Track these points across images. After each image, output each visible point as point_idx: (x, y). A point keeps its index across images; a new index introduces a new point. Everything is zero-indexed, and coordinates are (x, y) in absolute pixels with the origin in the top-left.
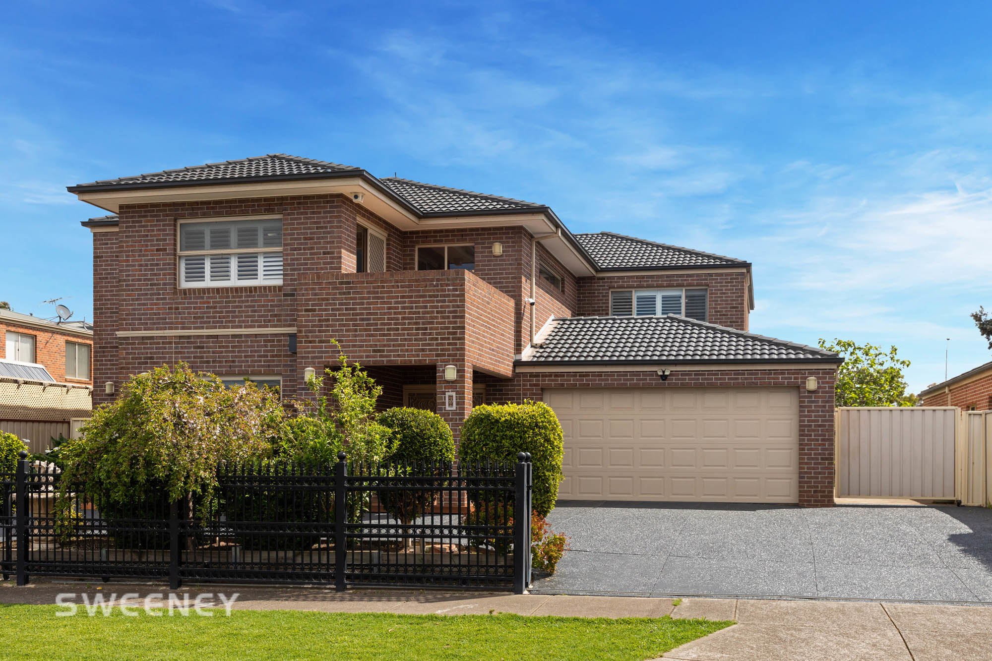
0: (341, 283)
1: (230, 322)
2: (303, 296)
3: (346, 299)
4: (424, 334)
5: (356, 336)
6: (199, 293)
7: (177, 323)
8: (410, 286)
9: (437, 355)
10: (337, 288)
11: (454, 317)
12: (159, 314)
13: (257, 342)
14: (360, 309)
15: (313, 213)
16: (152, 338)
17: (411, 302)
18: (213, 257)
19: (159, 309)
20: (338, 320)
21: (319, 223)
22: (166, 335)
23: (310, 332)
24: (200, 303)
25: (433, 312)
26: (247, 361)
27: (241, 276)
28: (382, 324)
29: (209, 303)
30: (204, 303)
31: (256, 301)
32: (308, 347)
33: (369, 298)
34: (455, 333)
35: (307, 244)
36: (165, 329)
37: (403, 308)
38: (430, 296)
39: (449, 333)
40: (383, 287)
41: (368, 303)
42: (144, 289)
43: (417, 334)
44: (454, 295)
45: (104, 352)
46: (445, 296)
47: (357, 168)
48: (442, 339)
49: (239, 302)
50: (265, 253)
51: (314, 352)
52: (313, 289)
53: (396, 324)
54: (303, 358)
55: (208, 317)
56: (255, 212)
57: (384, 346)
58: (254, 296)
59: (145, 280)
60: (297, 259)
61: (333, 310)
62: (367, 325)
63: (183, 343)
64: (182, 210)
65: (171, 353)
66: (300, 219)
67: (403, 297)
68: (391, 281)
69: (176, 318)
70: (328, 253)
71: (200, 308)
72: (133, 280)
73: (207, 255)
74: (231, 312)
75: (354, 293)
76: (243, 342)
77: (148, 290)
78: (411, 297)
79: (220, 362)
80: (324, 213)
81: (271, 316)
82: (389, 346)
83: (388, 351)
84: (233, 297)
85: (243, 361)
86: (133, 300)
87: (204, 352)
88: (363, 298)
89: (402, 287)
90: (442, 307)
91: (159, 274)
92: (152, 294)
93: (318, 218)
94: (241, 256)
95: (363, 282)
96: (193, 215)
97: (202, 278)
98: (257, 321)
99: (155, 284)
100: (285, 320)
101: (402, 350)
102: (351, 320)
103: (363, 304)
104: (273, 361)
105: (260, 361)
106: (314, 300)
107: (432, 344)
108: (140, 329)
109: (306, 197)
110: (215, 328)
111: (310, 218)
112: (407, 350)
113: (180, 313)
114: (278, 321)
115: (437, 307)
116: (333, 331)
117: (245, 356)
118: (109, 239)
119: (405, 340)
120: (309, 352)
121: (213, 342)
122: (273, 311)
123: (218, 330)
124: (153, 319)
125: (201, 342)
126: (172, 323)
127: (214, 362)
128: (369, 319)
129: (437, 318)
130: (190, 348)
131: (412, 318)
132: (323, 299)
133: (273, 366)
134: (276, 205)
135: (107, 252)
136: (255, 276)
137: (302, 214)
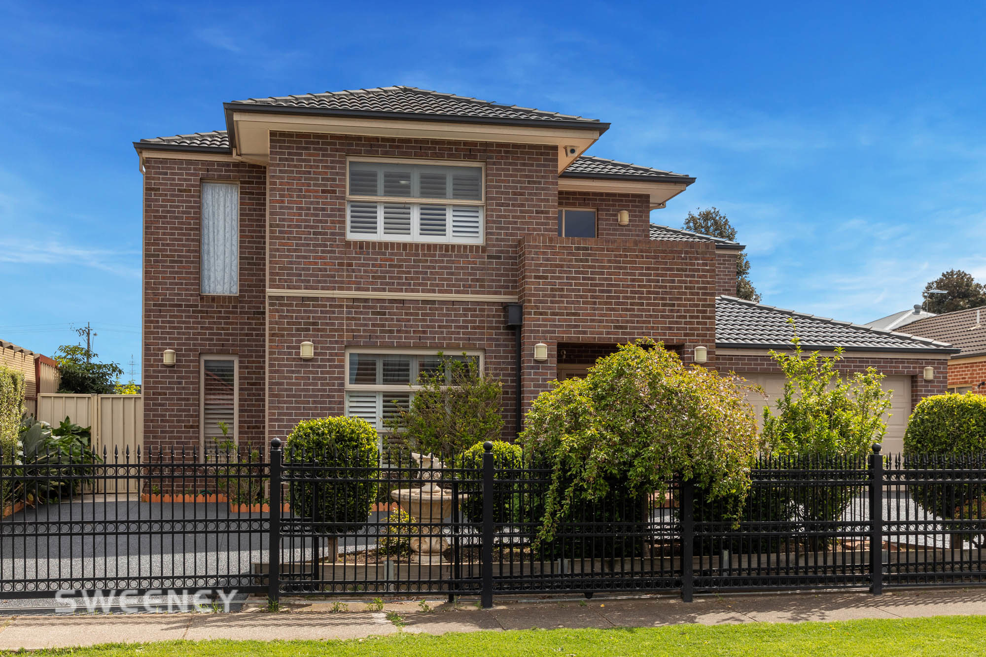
0: (578, 249)
1: (419, 285)
2: (533, 260)
3: (583, 267)
4: (672, 311)
5: (594, 309)
6: (380, 248)
7: (349, 282)
8: (655, 257)
9: (686, 335)
10: (573, 254)
11: (704, 294)
12: (325, 270)
13: (455, 310)
14: (600, 279)
15: (524, 165)
16: (316, 299)
17: (658, 275)
18: (388, 206)
19: (325, 264)
20: (573, 291)
21: (532, 177)
22: (335, 296)
23: (541, 302)
24: (381, 260)
25: (681, 287)
26: (442, 332)
27: (424, 231)
28: (625, 298)
29: (392, 260)
30: (386, 260)
31: (453, 262)
32: (538, 320)
33: (610, 267)
34: (705, 312)
35: (516, 200)
36: (334, 289)
37: (649, 281)
38: (678, 270)
39: (698, 311)
40: (626, 256)
41: (609, 274)
42: (305, 238)
43: (664, 311)
44: (704, 271)
45: (160, 311)
46: (694, 270)
47: (598, 120)
48: (691, 317)
49: (431, 261)
50: (454, 205)
51: (546, 326)
52: (544, 253)
53: (640, 298)
54: (532, 331)
55: (391, 278)
56: (451, 157)
57: (627, 322)
58: (451, 256)
59: (306, 227)
60: (505, 217)
61: (568, 278)
62: (608, 297)
63: (359, 307)
64: (357, 145)
65: (342, 319)
66: (508, 170)
67: (648, 269)
68: (635, 251)
69: (349, 276)
70: (542, 212)
71: (381, 266)
72: (289, 226)
73: (381, 202)
74: (421, 273)
75: (593, 261)
76: (436, 309)
77: (311, 239)
78: (657, 269)
79: (407, 332)
80: (538, 166)
81: (472, 280)
82: (633, 322)
83: (631, 328)
84: (424, 255)
85: (436, 333)
86: (289, 250)
87: (386, 320)
88: (603, 267)
89: (647, 257)
90: (691, 282)
91: (326, 222)
92: (315, 245)
93: (530, 171)
94: (424, 207)
95: (603, 249)
96: (371, 153)
97: (373, 229)
98: (454, 286)
99: (320, 233)
100: (490, 287)
101: (647, 328)
102: (589, 291)
103: (603, 273)
104: (475, 333)
105: (458, 333)
106: (546, 265)
107: (680, 323)
108: (299, 288)
109: (516, 146)
110: (401, 290)
111: (521, 170)
112: (653, 328)
113: (353, 271)
114: (481, 286)
115: (685, 282)
116: (568, 302)
117: (440, 327)
118: (168, 168)
119: (651, 316)
120: (540, 326)
121: (397, 308)
122: (475, 274)
123: (404, 294)
124: (317, 276)
125: (381, 307)
126: (342, 282)
127: (398, 331)
128: (610, 291)
129: (685, 294)
130: (367, 313)
131: (658, 293)
132: (557, 266)
133: (474, 339)
134: (479, 151)
135: (166, 184)
136: (442, 231)
137: (510, 164)
